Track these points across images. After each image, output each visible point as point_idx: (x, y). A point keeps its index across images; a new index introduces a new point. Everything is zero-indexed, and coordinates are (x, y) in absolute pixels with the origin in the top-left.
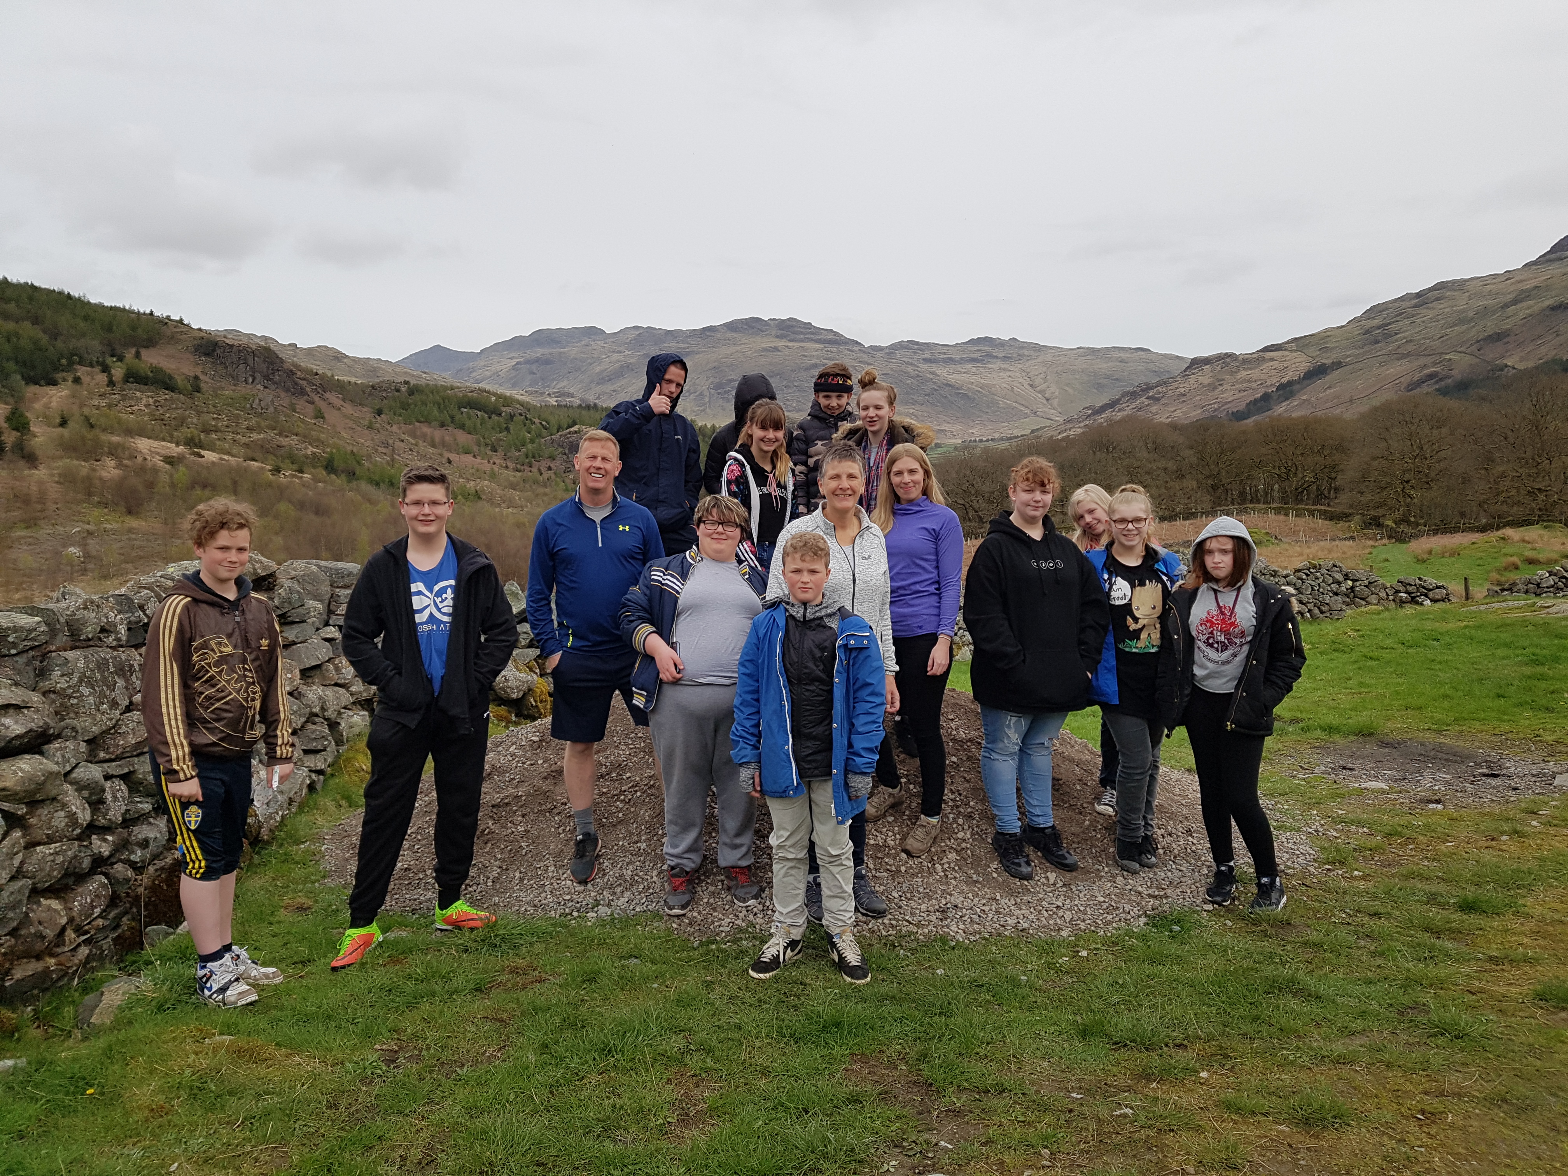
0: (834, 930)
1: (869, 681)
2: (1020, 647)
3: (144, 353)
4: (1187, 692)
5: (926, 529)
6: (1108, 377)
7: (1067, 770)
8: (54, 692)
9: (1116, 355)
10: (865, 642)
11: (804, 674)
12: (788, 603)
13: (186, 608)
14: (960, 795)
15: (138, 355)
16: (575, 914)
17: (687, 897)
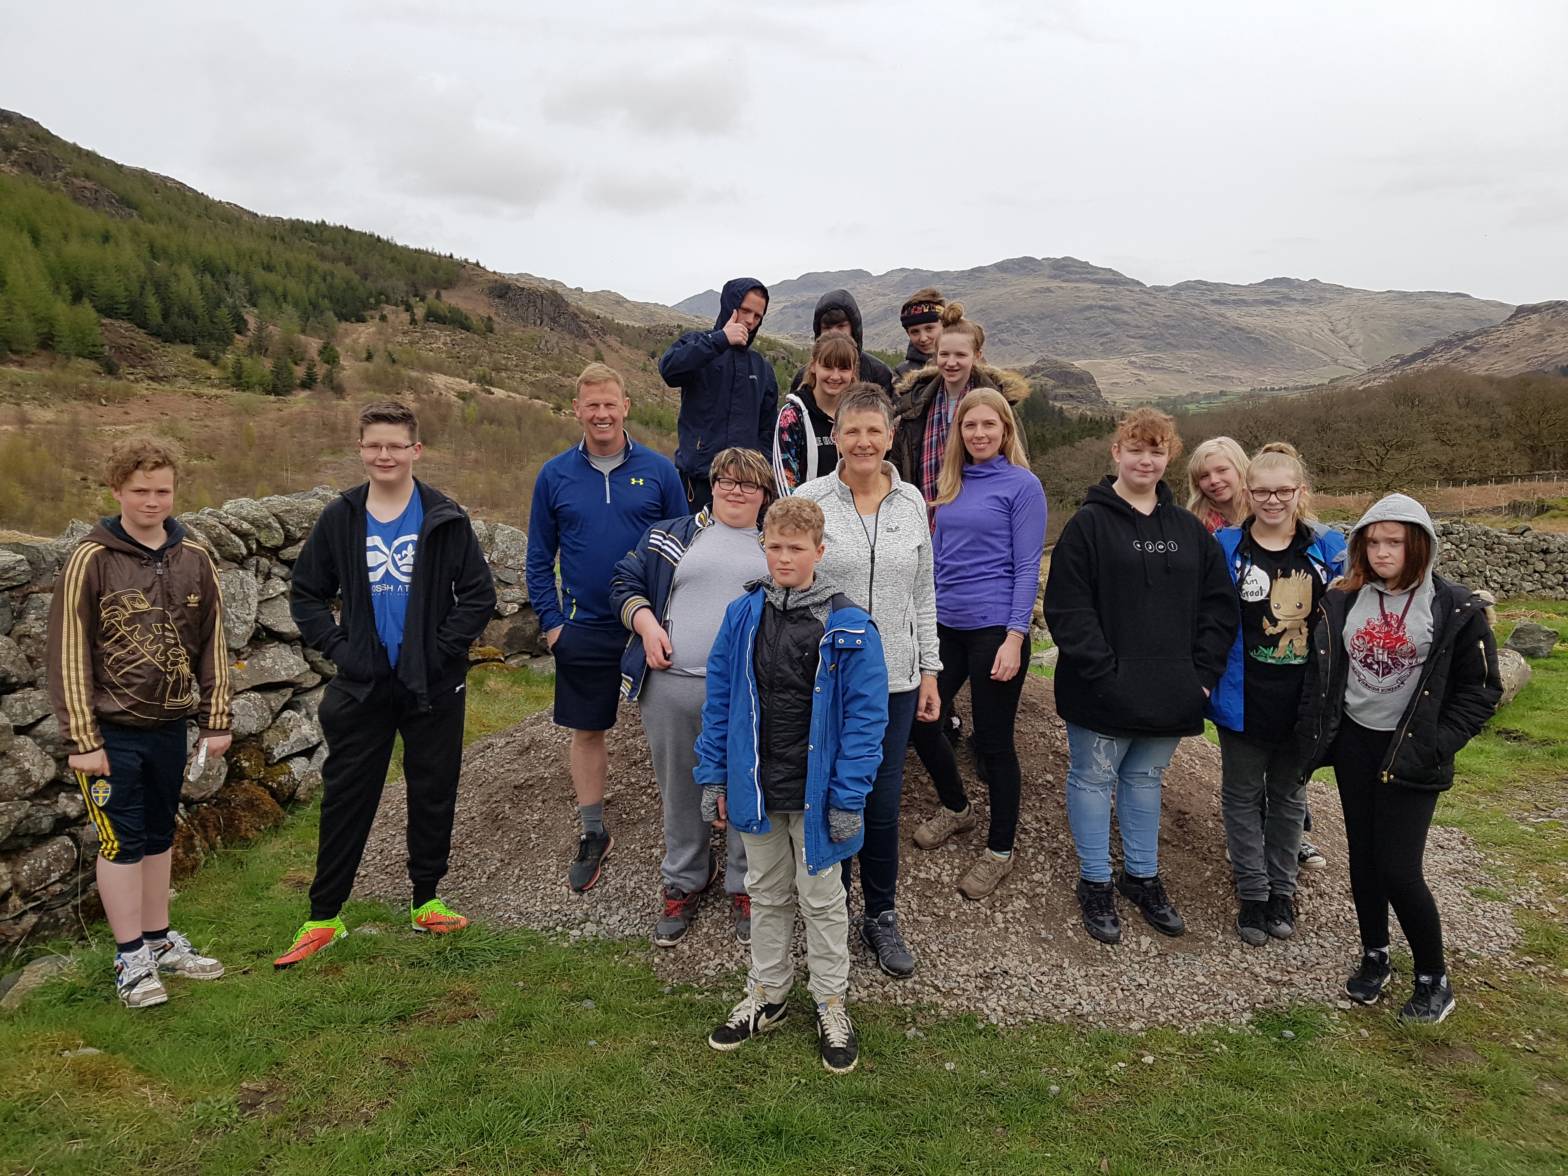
0: (819, 999)
1: (862, 691)
2: (1111, 651)
3: (444, 293)
4: (1333, 725)
5: (997, 498)
6: (1420, 324)
7: (1201, 802)
8: (29, 637)
9: (1431, 300)
10: (859, 641)
11: (778, 678)
12: (768, 587)
13: (96, 556)
14: (1048, 824)
15: (438, 296)
16: (559, 929)
17: (680, 925)
